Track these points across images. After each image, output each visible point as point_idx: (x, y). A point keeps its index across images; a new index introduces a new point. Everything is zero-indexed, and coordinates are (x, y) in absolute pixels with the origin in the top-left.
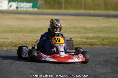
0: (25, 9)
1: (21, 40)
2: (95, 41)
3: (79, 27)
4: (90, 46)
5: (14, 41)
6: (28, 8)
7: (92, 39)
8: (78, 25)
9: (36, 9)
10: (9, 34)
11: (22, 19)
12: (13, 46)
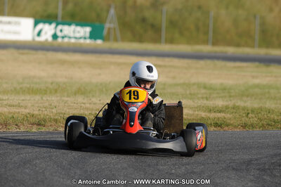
0: (73, 41)
1: (54, 111)
2: (228, 116)
3: (194, 84)
4: (215, 129)
5: (36, 112)
6: (81, 38)
7: (220, 112)
8: (193, 80)
9: (99, 42)
10: (28, 97)
11: (63, 62)
12: (33, 124)
